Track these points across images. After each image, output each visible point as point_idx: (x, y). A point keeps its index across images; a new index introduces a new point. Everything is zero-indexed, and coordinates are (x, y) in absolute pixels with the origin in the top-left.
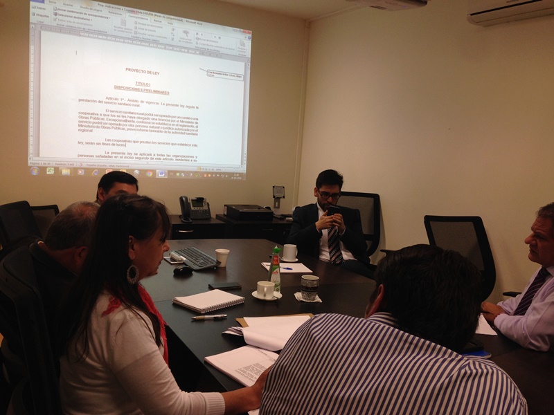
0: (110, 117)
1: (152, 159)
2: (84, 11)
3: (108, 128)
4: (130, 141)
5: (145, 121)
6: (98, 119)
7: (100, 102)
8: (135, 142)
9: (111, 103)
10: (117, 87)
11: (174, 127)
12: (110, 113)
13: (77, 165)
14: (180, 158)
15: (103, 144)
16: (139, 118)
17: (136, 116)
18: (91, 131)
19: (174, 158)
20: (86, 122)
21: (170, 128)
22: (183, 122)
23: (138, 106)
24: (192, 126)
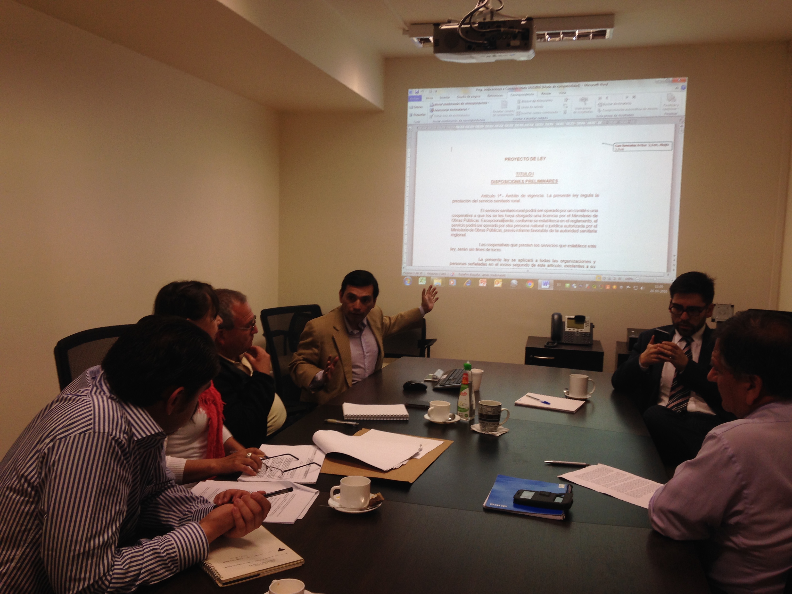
0: (485, 218)
1: (534, 265)
2: (461, 101)
3: (483, 231)
4: (507, 245)
5: (526, 219)
6: (472, 221)
7: (475, 201)
8: (513, 245)
9: (486, 201)
10: (495, 182)
11: (564, 224)
12: (485, 213)
13: (449, 274)
14: (571, 264)
15: (477, 250)
16: (518, 216)
17: (516, 214)
18: (464, 235)
19: (563, 264)
20: (459, 225)
21: (557, 226)
22: (575, 216)
23: (518, 201)
24: (589, 221)
